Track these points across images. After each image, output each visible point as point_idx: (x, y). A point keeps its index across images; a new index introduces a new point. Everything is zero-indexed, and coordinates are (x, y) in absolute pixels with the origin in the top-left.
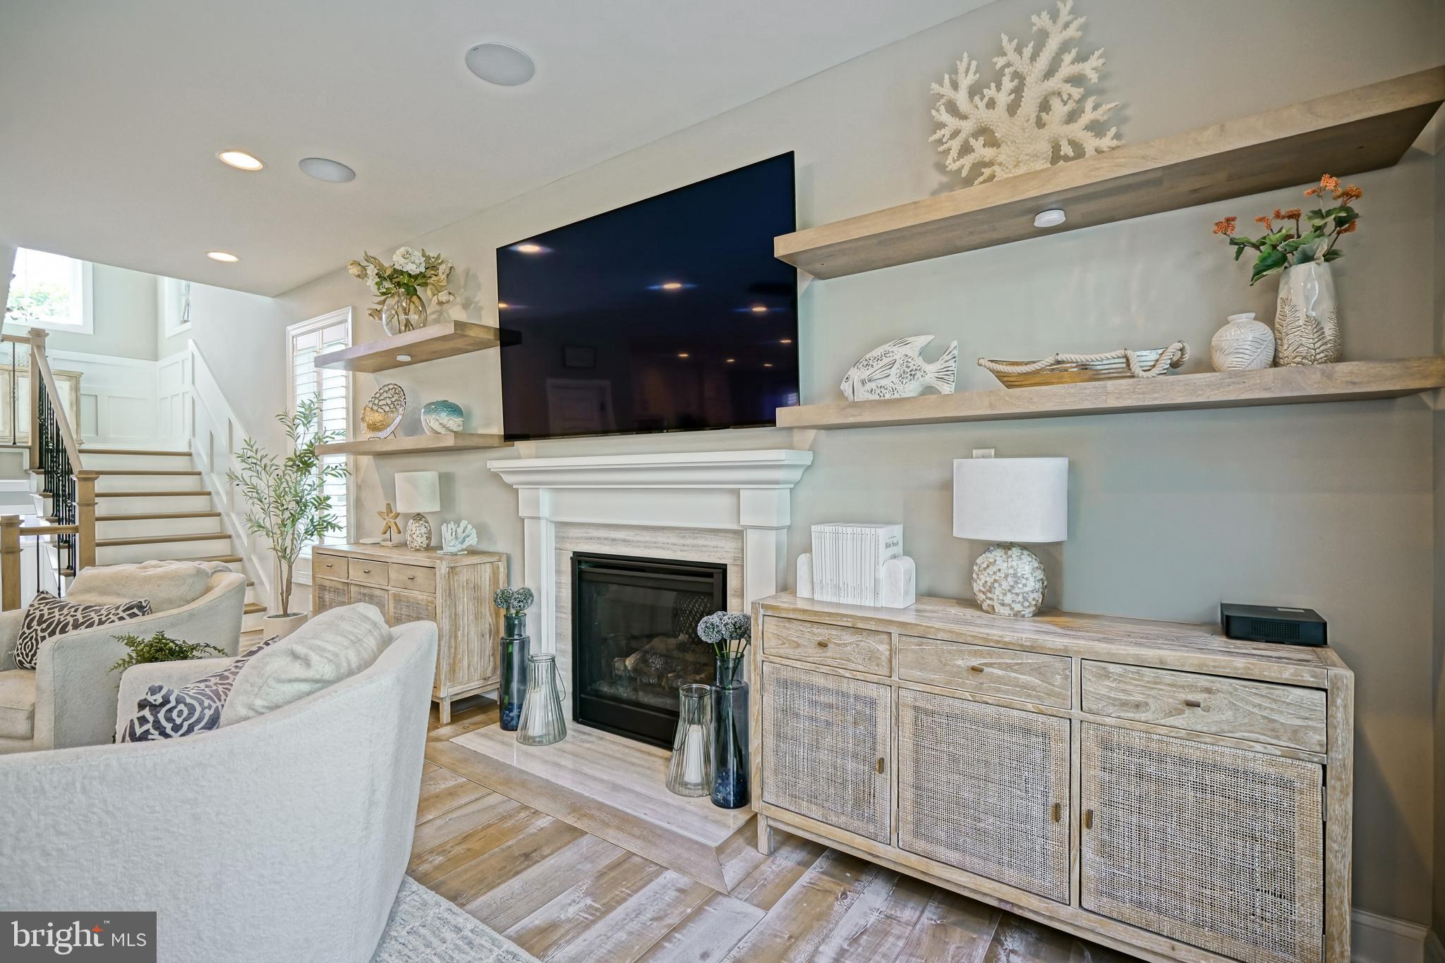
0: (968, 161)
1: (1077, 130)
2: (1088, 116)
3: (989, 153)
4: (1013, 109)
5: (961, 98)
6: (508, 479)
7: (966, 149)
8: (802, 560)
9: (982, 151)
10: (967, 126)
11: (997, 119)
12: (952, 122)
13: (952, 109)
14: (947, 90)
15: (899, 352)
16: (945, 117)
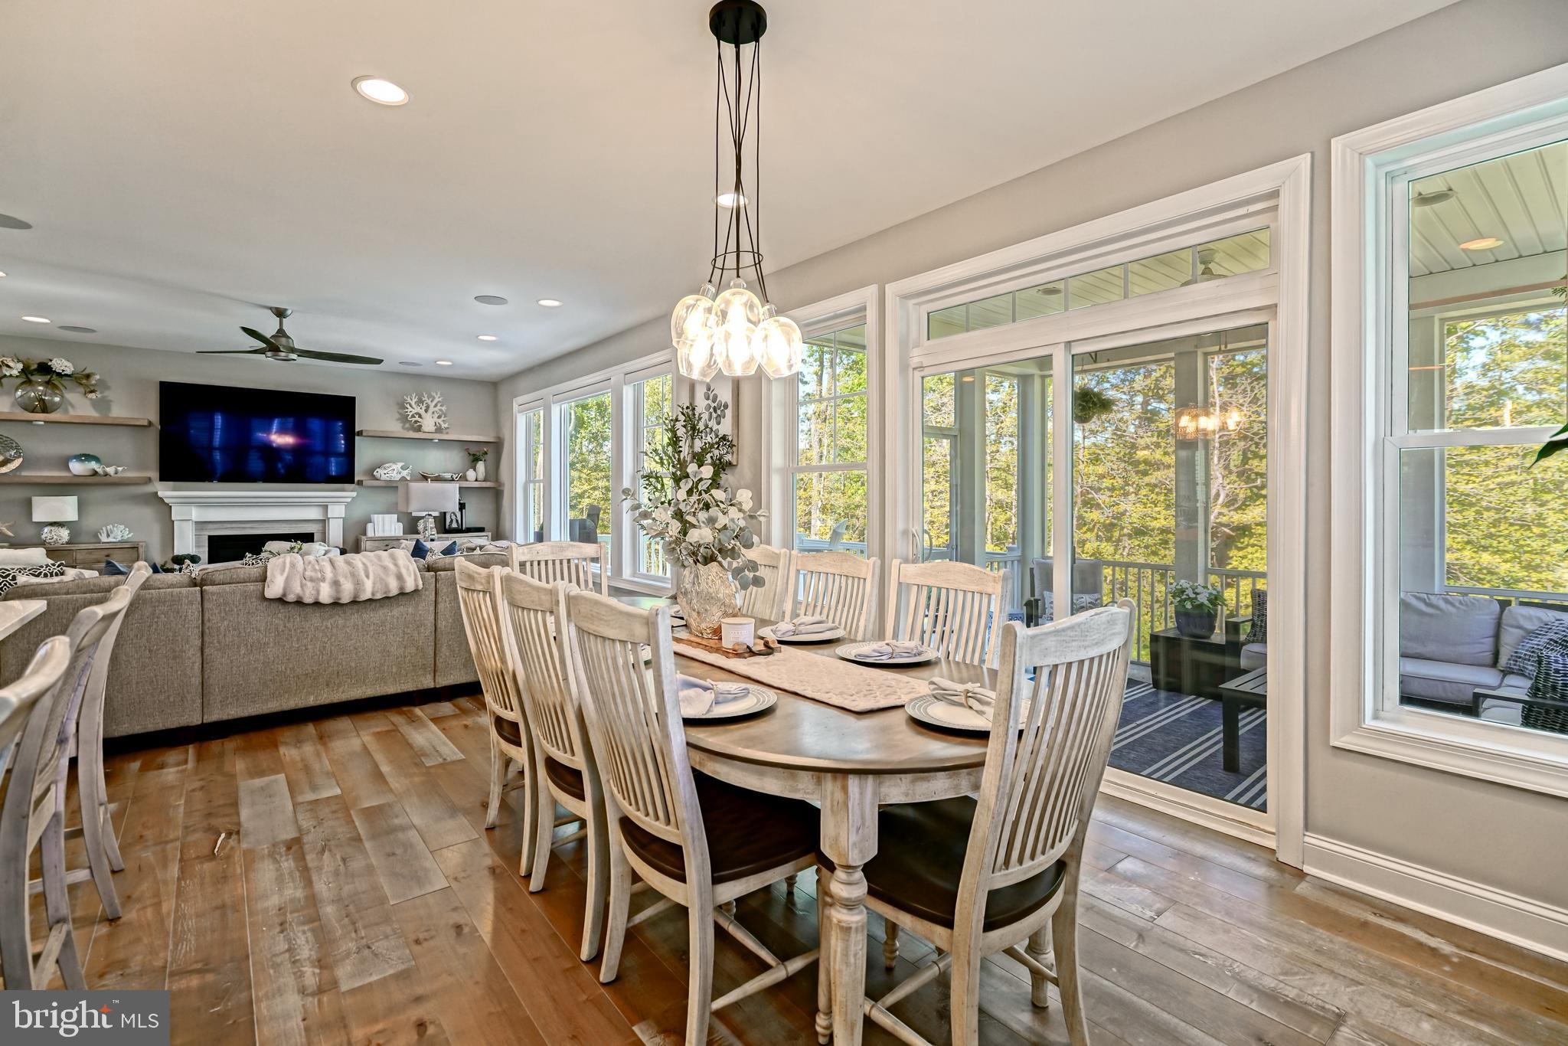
0: (414, 419)
1: (440, 421)
2: (442, 419)
3: (420, 420)
4: (426, 411)
5: (413, 403)
6: (166, 501)
7: (413, 416)
8: (370, 526)
9: (417, 418)
10: (414, 411)
11: (422, 412)
12: (410, 409)
13: (411, 406)
14: (409, 400)
15: (394, 466)
16: (408, 406)
